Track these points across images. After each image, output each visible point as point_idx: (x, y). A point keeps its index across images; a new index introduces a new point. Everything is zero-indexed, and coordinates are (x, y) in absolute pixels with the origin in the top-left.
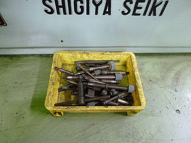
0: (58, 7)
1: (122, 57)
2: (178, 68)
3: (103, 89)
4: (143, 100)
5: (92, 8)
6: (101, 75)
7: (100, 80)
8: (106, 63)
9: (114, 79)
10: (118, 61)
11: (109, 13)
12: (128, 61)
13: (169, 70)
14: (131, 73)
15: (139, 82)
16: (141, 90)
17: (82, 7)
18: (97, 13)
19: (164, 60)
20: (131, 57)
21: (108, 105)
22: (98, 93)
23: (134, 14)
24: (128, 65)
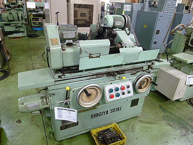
0: (95, 116)
1: (112, 126)
2: (131, 124)
3: (111, 138)
4: (125, 137)
5: (103, 113)
6: (108, 134)
7: (109, 135)
8: (108, 129)
9: (113, 134)
10: (112, 127)
11: (107, 113)
12: (115, 126)
13: (129, 126)
14: (118, 130)
15: (122, 132)
16: (123, 134)
17: (101, 114)
18: (104, 114)
19: (126, 122)
20: (115, 124)
21: (116, 142)
22: (111, 140)
23: (114, 112)
24: (115, 128)
